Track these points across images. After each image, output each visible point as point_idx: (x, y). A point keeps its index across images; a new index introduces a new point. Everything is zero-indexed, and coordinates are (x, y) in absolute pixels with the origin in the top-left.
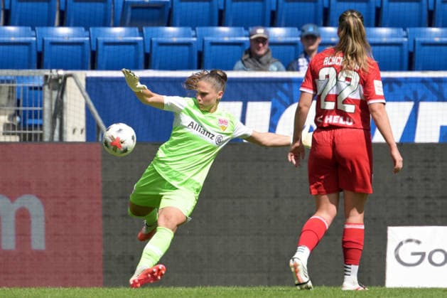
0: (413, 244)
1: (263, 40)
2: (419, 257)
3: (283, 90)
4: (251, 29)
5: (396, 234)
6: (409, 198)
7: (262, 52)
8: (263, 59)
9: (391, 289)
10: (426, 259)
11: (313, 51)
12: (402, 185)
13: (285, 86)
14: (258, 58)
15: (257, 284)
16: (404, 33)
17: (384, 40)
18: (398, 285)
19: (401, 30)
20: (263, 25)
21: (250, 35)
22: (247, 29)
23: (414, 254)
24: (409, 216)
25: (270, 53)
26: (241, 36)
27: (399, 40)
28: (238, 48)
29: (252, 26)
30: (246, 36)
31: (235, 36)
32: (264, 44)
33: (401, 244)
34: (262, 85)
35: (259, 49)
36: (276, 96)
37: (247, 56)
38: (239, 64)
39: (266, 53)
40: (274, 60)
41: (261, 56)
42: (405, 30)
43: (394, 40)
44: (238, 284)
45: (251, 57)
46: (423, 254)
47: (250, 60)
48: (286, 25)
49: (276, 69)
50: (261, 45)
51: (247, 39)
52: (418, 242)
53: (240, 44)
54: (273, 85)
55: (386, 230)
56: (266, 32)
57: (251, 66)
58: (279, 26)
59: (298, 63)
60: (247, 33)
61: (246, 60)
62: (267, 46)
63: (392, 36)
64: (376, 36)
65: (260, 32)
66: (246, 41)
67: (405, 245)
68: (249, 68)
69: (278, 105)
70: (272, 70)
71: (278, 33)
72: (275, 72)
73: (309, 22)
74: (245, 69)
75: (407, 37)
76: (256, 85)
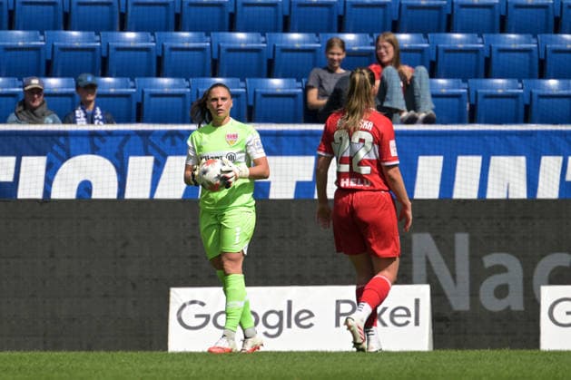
0: (197, 306)
1: (38, 91)
2: (203, 320)
3: (59, 144)
4: (24, 80)
5: (179, 295)
6: (192, 257)
7: (37, 103)
8: (38, 111)
9: (173, 353)
10: (211, 322)
11: (91, 102)
12: (185, 243)
13: (62, 140)
14: (33, 110)
15: (32, 348)
16: (187, 84)
17: (166, 90)
18: (180, 349)
19: (184, 80)
20: (38, 75)
21: (24, 86)
22: (20, 79)
23: (197, 316)
24: (193, 276)
25: (45, 104)
26: (15, 87)
27: (182, 90)
28: (11, 99)
29: (26, 77)
30: (20, 87)
31: (8, 87)
32: (39, 95)
33: (184, 306)
34: (38, 139)
35: (34, 100)
36: (52, 151)
37: (21, 108)
38: (13, 117)
39: (41, 105)
40: (49, 112)
41: (35, 108)
42: (187, 80)
43: (177, 90)
44: (11, 349)
45: (25, 109)
46: (207, 317)
47: (24, 113)
48: (62, 76)
49: (51, 121)
50: (36, 96)
51: (21, 90)
52: (202, 304)
53: (14, 95)
54: (49, 138)
55: (169, 291)
56: (41, 83)
57: (25, 119)
58: (55, 76)
59: (75, 114)
60: (21, 83)
61: (20, 112)
62: (41, 97)
63: (174, 86)
64: (156, 86)
65: (35, 82)
66: (20, 92)
67: (187, 307)
68: (23, 120)
69: (55, 160)
70: (48, 123)
71: (54, 83)
72: (51, 125)
73: (87, 72)
74: (19, 121)
75: (189, 87)
76: (30, 138)
